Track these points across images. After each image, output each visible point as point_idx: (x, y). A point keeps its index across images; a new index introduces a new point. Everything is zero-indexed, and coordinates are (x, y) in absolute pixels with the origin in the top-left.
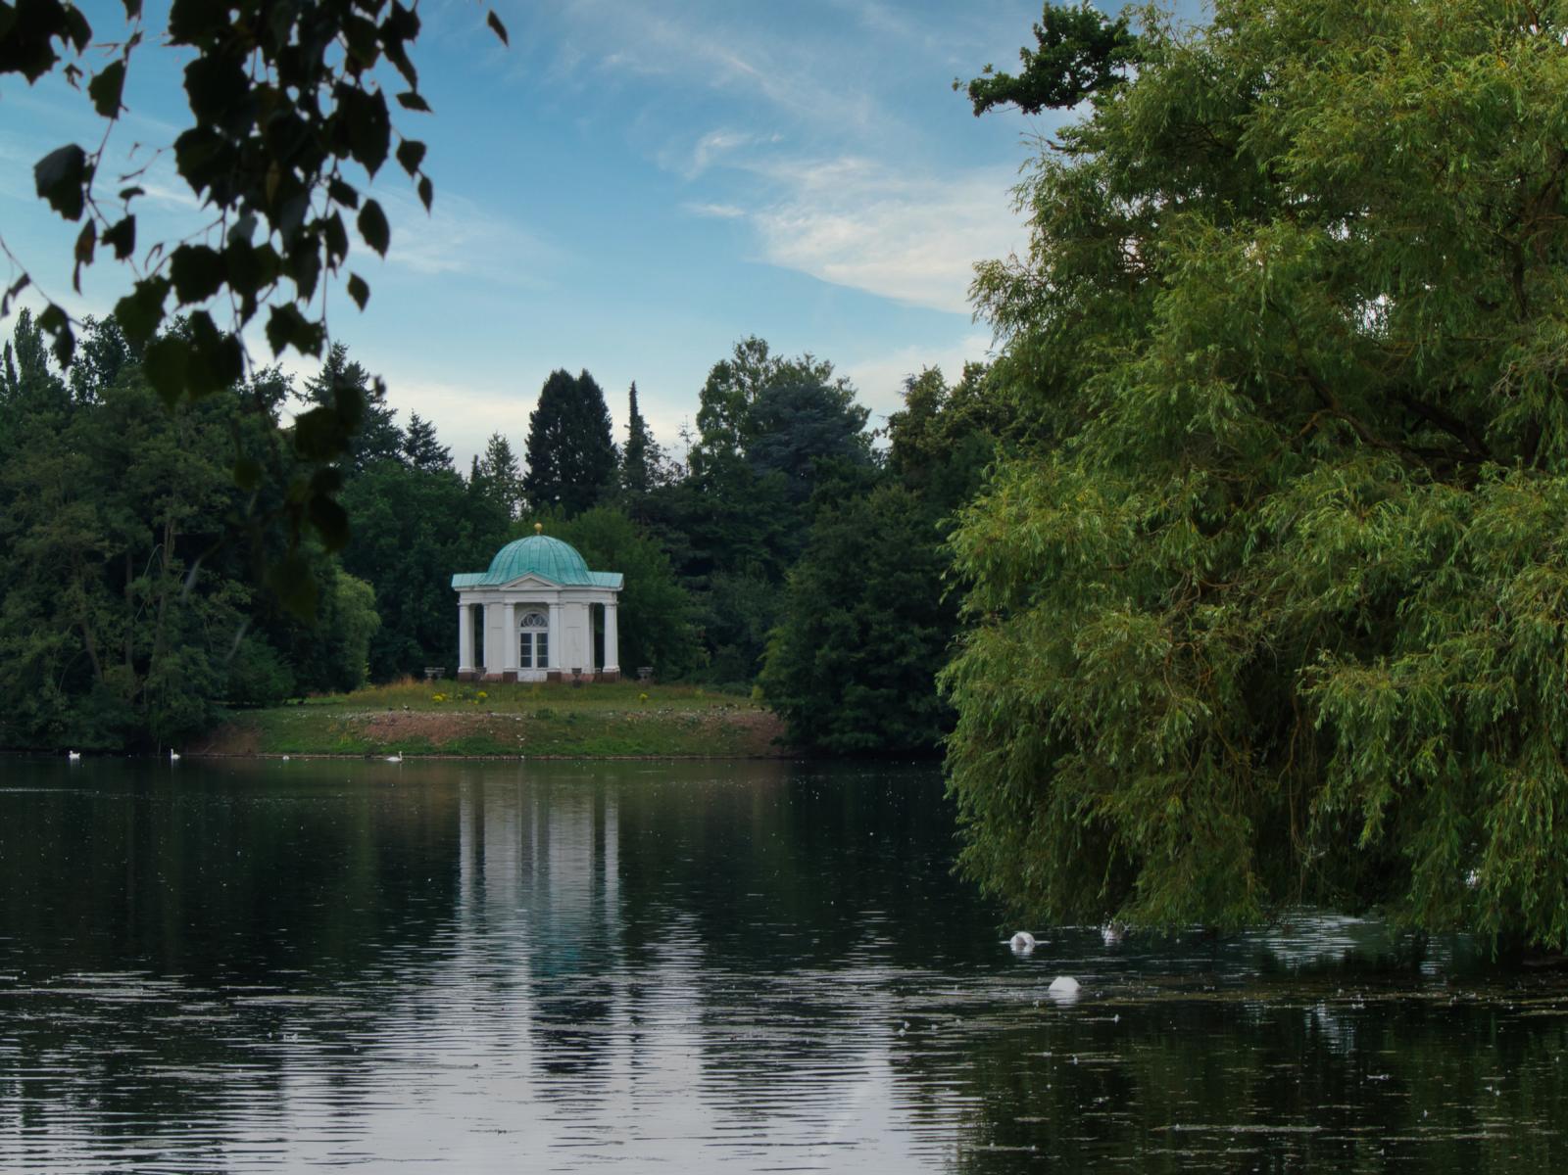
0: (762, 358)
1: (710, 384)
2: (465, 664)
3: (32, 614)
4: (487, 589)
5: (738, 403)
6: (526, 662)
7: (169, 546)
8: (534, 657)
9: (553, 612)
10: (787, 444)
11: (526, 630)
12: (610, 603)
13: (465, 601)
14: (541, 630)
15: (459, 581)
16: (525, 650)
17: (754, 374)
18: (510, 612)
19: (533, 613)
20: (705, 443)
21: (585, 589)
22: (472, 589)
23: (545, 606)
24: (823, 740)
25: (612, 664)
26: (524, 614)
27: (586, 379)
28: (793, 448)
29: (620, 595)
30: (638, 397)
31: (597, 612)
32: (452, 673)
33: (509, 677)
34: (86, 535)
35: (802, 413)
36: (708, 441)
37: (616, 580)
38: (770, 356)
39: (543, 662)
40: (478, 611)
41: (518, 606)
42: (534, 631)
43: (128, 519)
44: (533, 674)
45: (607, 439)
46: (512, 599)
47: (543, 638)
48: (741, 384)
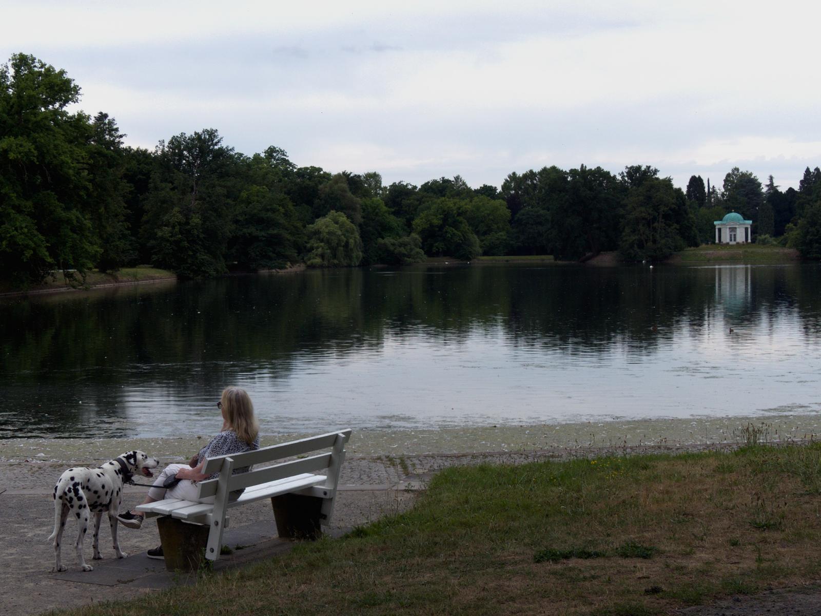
0: (738, 172)
1: (726, 178)
2: (717, 241)
3: (631, 231)
4: (722, 225)
5: (732, 182)
6: (731, 240)
7: (661, 216)
8: (733, 239)
9: (738, 229)
10: (745, 191)
11: (731, 233)
12: (749, 227)
13: (717, 227)
14: (734, 233)
15: (715, 223)
16: (731, 238)
17: (736, 175)
18: (728, 229)
19: (733, 230)
20: (725, 191)
21: (744, 224)
22: (719, 225)
23: (736, 228)
24: (808, 256)
25: (749, 241)
26: (731, 230)
27: (699, 177)
28: (746, 192)
29: (751, 226)
30: (710, 181)
31: (746, 229)
32: (714, 243)
33: (728, 244)
34: (644, 214)
35: (748, 184)
36: (726, 191)
37: (750, 222)
38: (740, 171)
39: (735, 240)
40: (720, 230)
41: (730, 228)
42: (733, 233)
43: (652, 211)
44: (733, 243)
45: (705, 191)
46: (728, 227)
47: (735, 235)
48: (733, 178)
